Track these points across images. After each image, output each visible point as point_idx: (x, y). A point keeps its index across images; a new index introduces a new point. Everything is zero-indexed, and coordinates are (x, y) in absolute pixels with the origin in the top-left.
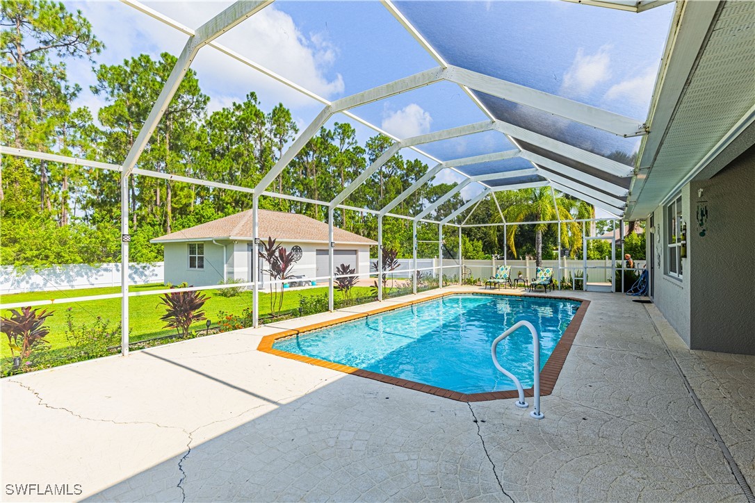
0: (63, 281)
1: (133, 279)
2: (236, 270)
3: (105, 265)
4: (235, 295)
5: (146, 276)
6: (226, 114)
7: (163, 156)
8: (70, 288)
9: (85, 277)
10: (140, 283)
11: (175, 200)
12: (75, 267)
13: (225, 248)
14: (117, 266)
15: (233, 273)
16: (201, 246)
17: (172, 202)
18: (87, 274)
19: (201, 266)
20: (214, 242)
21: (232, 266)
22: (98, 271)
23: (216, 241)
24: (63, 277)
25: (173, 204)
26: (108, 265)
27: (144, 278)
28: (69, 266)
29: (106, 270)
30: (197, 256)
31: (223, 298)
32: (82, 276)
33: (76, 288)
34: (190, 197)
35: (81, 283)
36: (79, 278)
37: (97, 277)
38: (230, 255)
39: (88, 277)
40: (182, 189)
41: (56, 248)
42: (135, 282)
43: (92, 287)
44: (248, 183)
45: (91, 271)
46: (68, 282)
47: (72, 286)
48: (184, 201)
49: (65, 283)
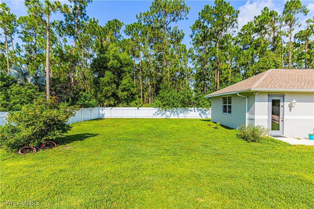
0: (176, 115)
1: (201, 116)
2: (256, 117)
3: (190, 109)
4: (255, 141)
5: (206, 114)
6: (250, 25)
7: (215, 54)
8: (178, 118)
9: (183, 113)
10: (204, 118)
11: (221, 76)
12: (179, 109)
13: (247, 99)
14: (194, 109)
15: (254, 120)
16: (230, 98)
17: (219, 77)
18: (183, 112)
19: (230, 112)
20: (238, 94)
21: (253, 114)
22: (187, 111)
23: (239, 93)
24: (176, 113)
25: (220, 78)
26: (191, 109)
27: (205, 115)
28: (178, 109)
29: (190, 111)
30: (227, 105)
31: (244, 142)
32: (182, 113)
33: (180, 118)
34: (229, 73)
35: (181, 116)
36: (181, 114)
37: (187, 114)
38: (251, 105)
39: (184, 114)
40: (225, 70)
41: (172, 101)
42: (202, 117)
43: (185, 118)
44: (264, 59)
45: (185, 111)
46: (177, 115)
47: (178, 117)
48: (225, 76)
49: (176, 116)
